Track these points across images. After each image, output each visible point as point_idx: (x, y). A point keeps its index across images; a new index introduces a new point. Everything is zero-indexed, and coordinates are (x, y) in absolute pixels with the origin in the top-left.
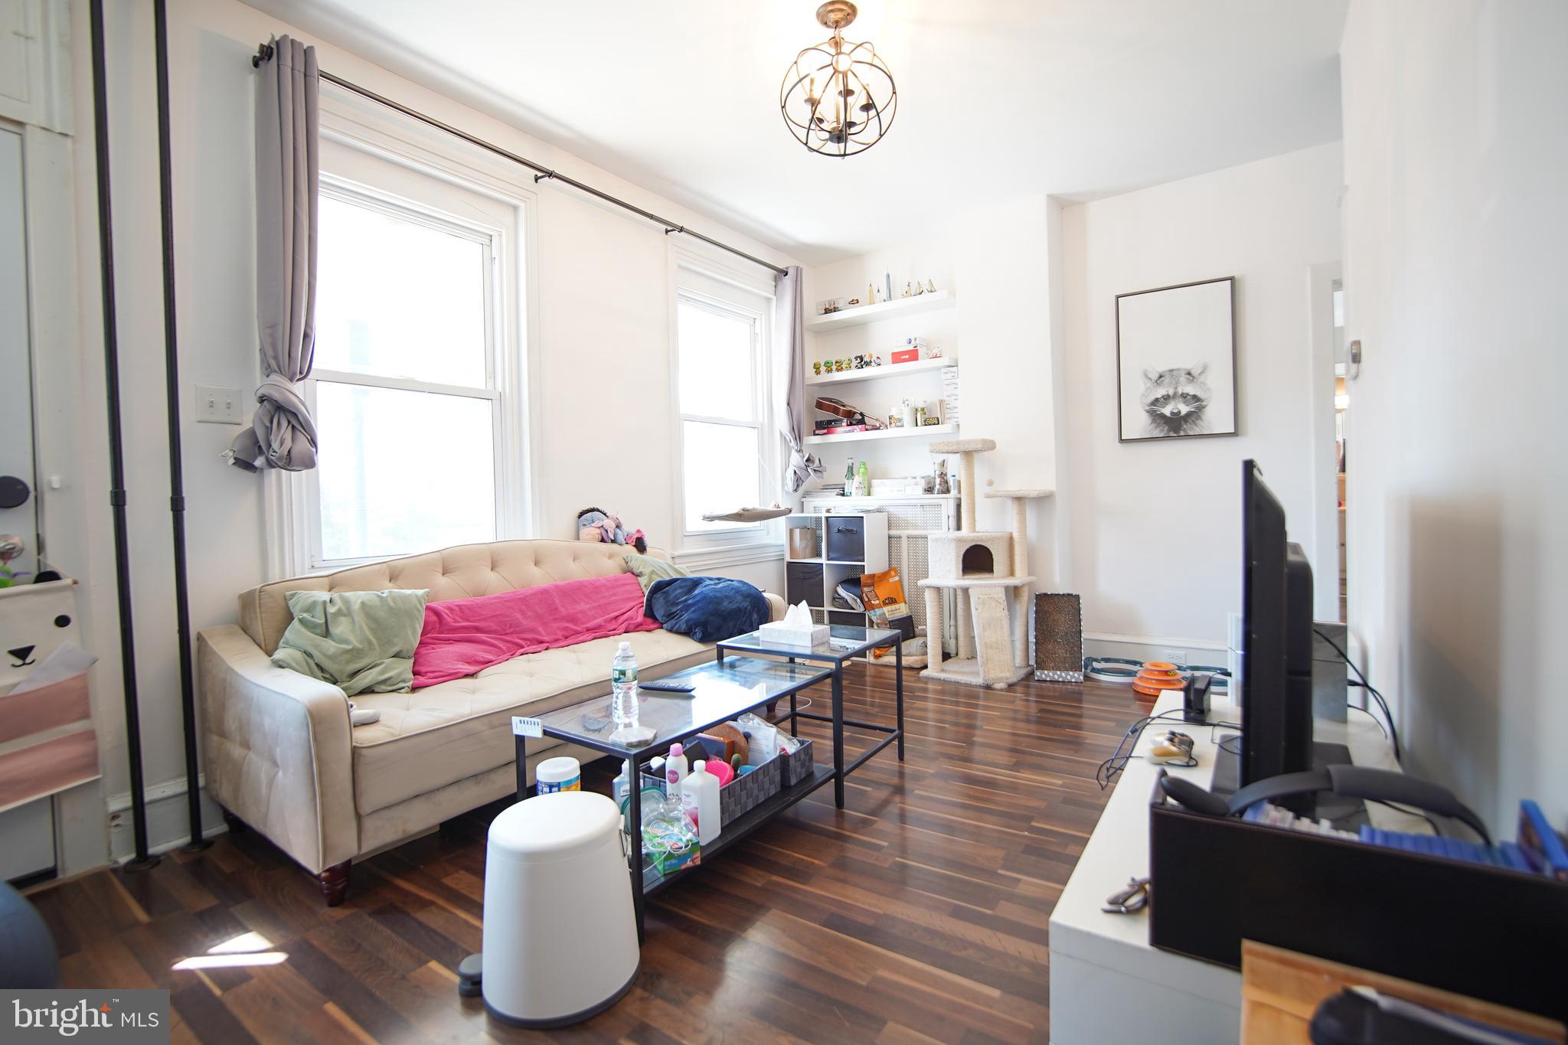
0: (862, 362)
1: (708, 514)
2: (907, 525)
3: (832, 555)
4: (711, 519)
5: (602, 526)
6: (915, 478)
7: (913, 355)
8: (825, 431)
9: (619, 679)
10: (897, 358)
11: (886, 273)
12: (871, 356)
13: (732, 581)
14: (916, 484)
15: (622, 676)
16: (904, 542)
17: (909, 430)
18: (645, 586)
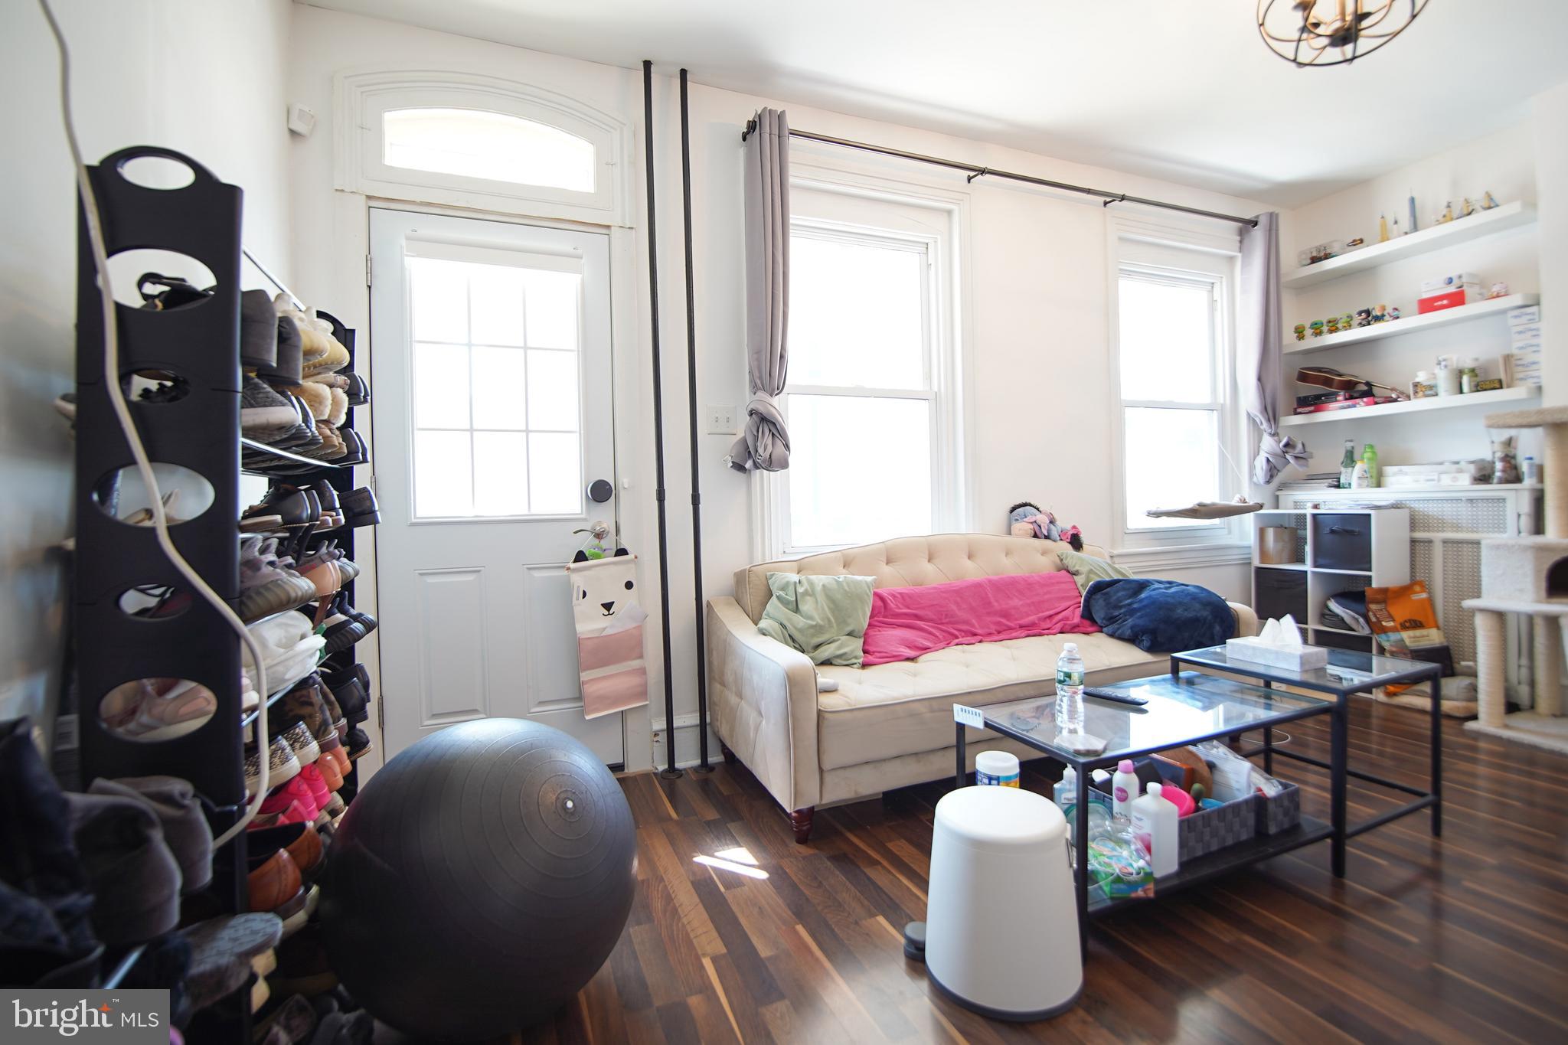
0: (1369, 317)
1: (1154, 509)
2: (1441, 524)
3: (1321, 561)
4: (1158, 515)
5: (1035, 522)
6: (1457, 463)
7: (1457, 299)
8: (1312, 408)
9: (1064, 681)
10: (1427, 305)
11: (1408, 196)
12: (1383, 308)
13: (1187, 586)
14: (1460, 471)
15: (1067, 679)
16: (1438, 551)
17: (1446, 399)
18: (1082, 585)
